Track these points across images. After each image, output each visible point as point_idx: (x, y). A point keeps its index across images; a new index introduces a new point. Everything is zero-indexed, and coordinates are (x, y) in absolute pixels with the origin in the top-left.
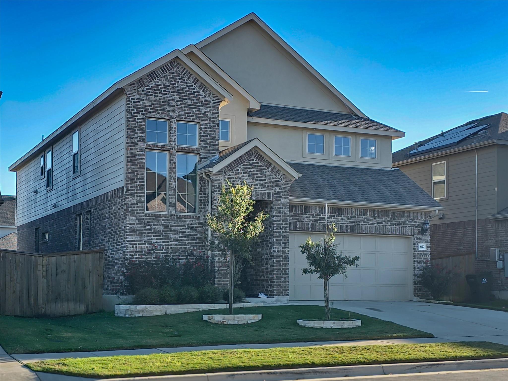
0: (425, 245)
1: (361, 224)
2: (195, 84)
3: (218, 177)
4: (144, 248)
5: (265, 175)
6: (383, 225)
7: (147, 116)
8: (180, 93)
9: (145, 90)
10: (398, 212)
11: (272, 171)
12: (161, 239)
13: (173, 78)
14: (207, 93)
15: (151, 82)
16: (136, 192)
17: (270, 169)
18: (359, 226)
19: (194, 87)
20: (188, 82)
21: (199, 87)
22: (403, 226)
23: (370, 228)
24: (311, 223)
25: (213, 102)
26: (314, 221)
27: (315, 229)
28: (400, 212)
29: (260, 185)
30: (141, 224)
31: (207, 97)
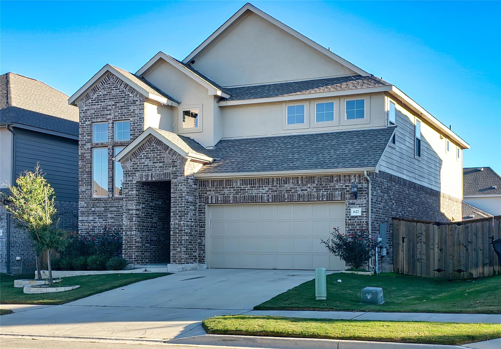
0: (360, 210)
1: (283, 192)
2: (125, 89)
3: (126, 164)
4: (90, 226)
5: (164, 157)
6: (308, 192)
7: (92, 121)
8: (115, 98)
9: (90, 101)
10: (326, 177)
11: (169, 153)
12: (101, 218)
13: (109, 88)
14: (134, 94)
15: (94, 94)
16: (85, 182)
17: (167, 152)
18: (281, 195)
19: (125, 91)
20: (120, 88)
21: (129, 90)
22: (331, 191)
23: (293, 196)
24: (231, 196)
25: (139, 101)
26: (235, 193)
27: (236, 201)
28: (328, 176)
29: (159, 167)
30: (88, 207)
31: (135, 97)
